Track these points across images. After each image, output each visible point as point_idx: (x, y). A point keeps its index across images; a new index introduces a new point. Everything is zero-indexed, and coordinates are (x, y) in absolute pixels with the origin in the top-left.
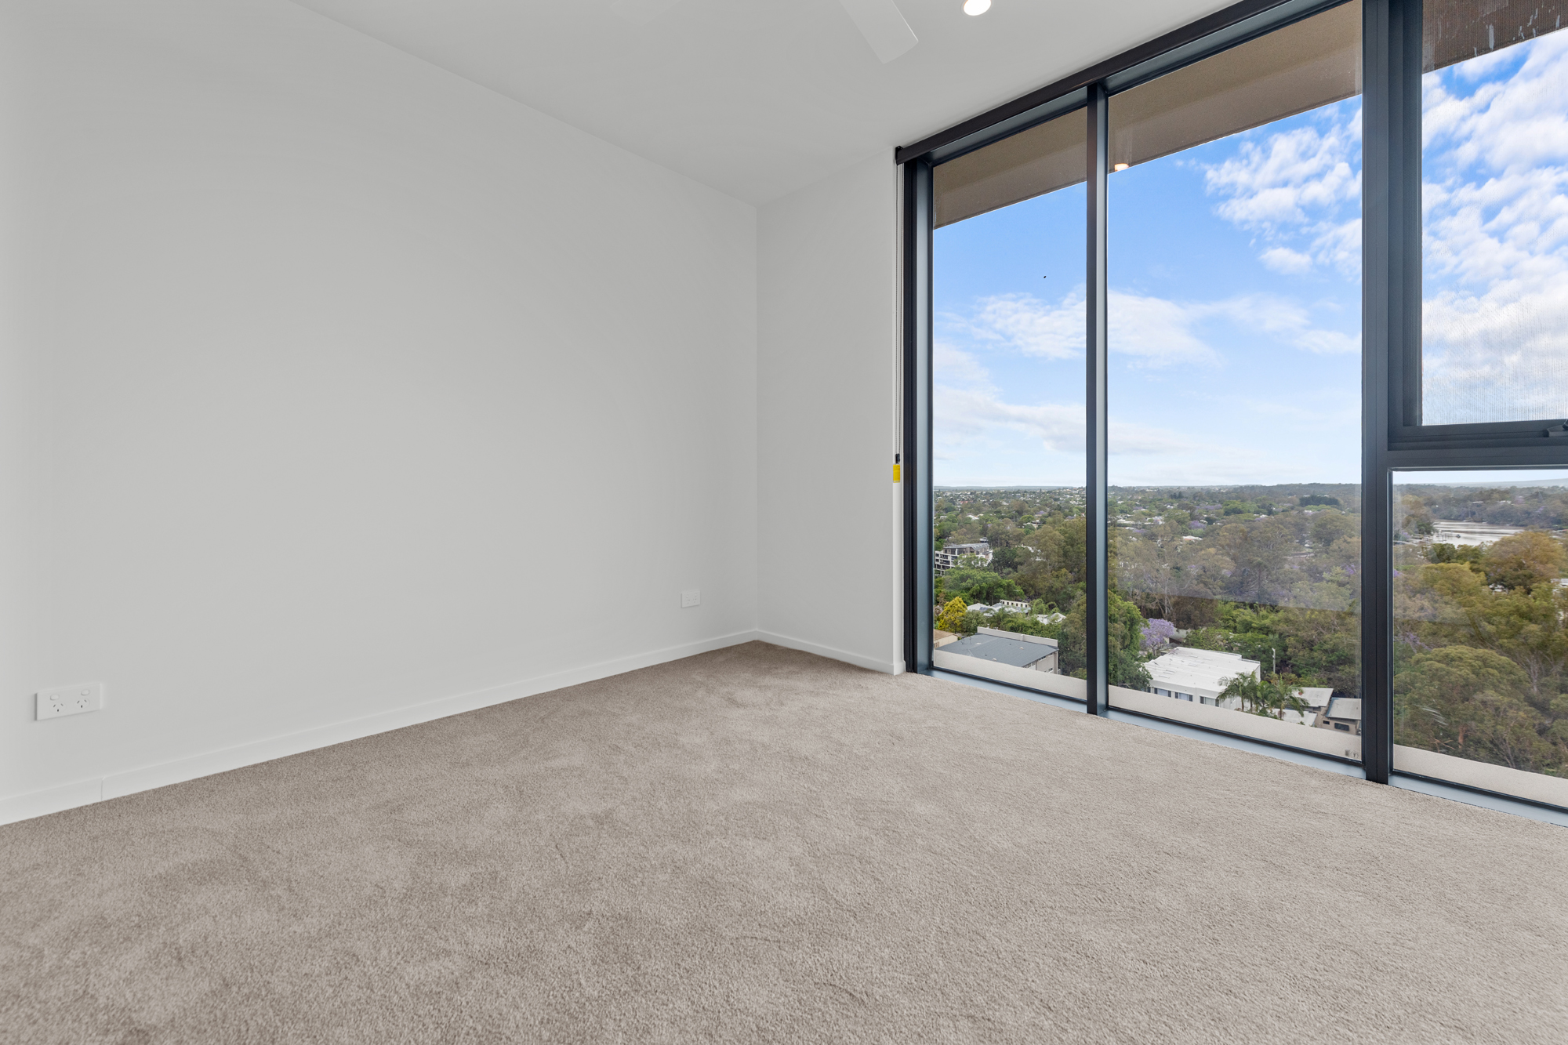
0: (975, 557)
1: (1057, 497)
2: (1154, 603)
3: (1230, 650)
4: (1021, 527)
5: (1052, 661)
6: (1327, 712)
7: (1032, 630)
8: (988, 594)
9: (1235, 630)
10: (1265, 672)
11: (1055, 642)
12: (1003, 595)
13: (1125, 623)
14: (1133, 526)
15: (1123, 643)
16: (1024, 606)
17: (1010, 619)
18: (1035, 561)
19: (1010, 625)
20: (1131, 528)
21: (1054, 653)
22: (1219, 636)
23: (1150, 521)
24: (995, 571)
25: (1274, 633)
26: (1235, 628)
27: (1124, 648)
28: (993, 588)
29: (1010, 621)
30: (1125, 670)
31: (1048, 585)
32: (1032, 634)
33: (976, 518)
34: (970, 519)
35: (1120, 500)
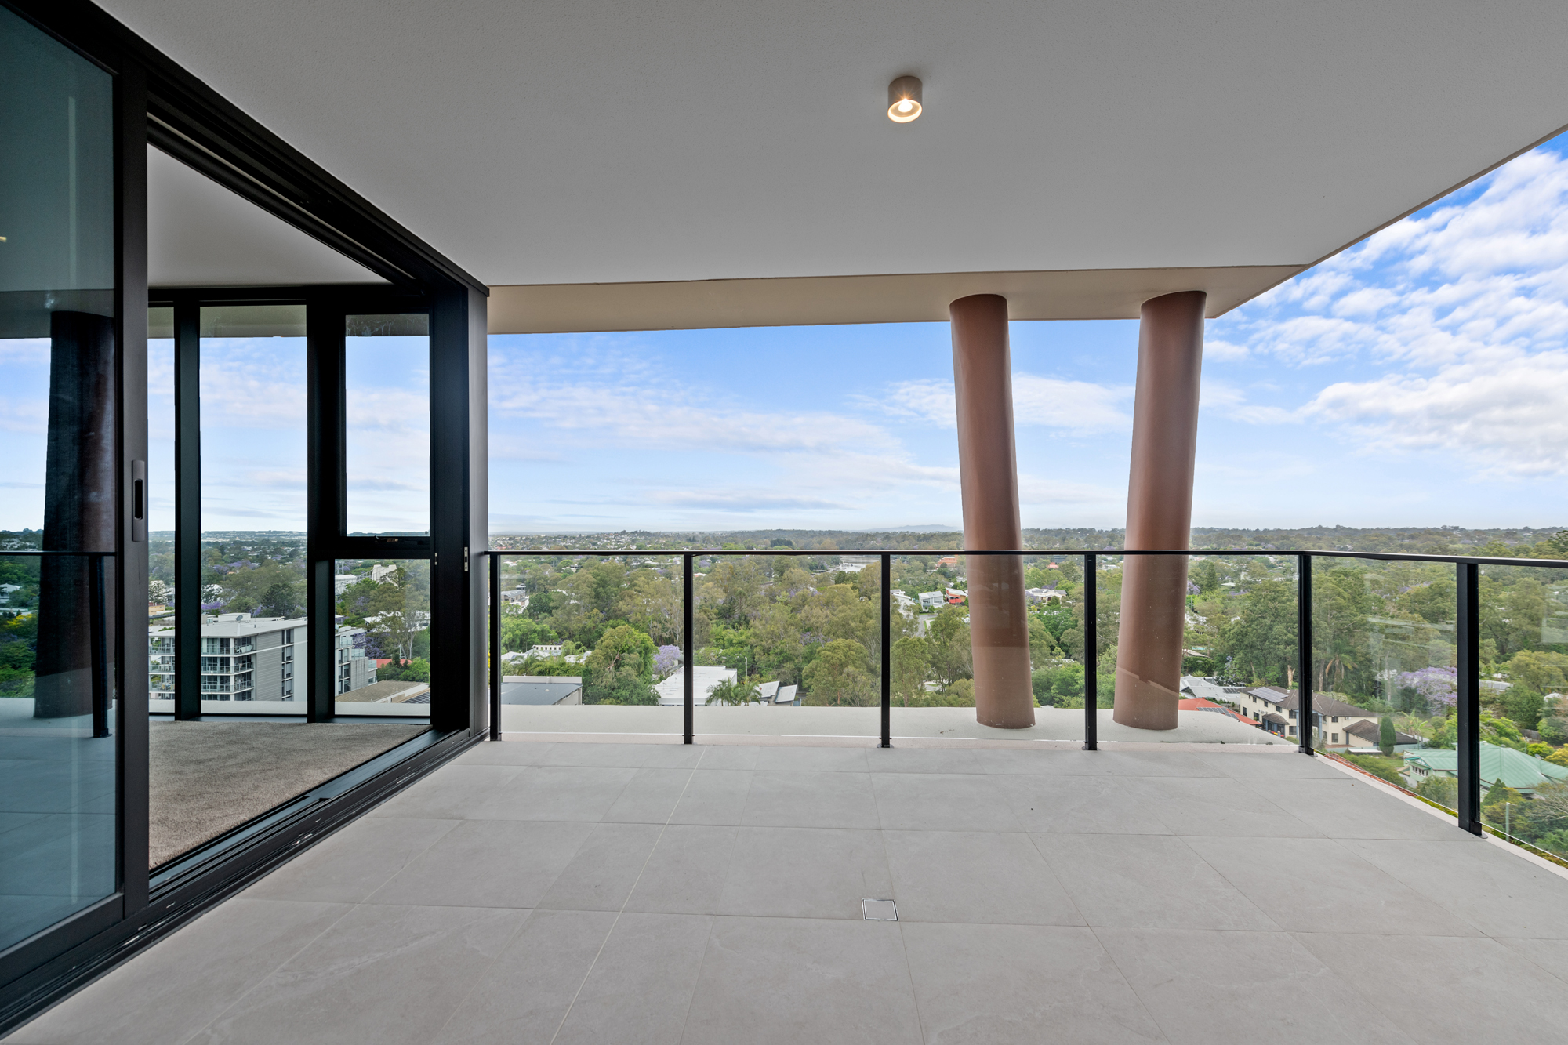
0: (509, 605)
1: (596, 542)
2: (668, 632)
3: (719, 663)
4: (560, 572)
5: (578, 696)
6: (776, 698)
7: (558, 672)
8: (522, 641)
9: (724, 647)
10: (740, 677)
11: (579, 680)
12: (537, 640)
13: (640, 653)
14: (657, 566)
15: (638, 671)
16: (558, 649)
17: (538, 663)
18: (569, 604)
19: (538, 669)
20: (656, 569)
21: (579, 689)
22: (712, 653)
23: (671, 561)
24: (530, 617)
25: (746, 645)
26: (724, 645)
27: (639, 675)
28: (527, 634)
29: (538, 666)
30: (639, 694)
31: (581, 626)
32: (559, 675)
33: (514, 564)
34: (508, 565)
35: (649, 544)
